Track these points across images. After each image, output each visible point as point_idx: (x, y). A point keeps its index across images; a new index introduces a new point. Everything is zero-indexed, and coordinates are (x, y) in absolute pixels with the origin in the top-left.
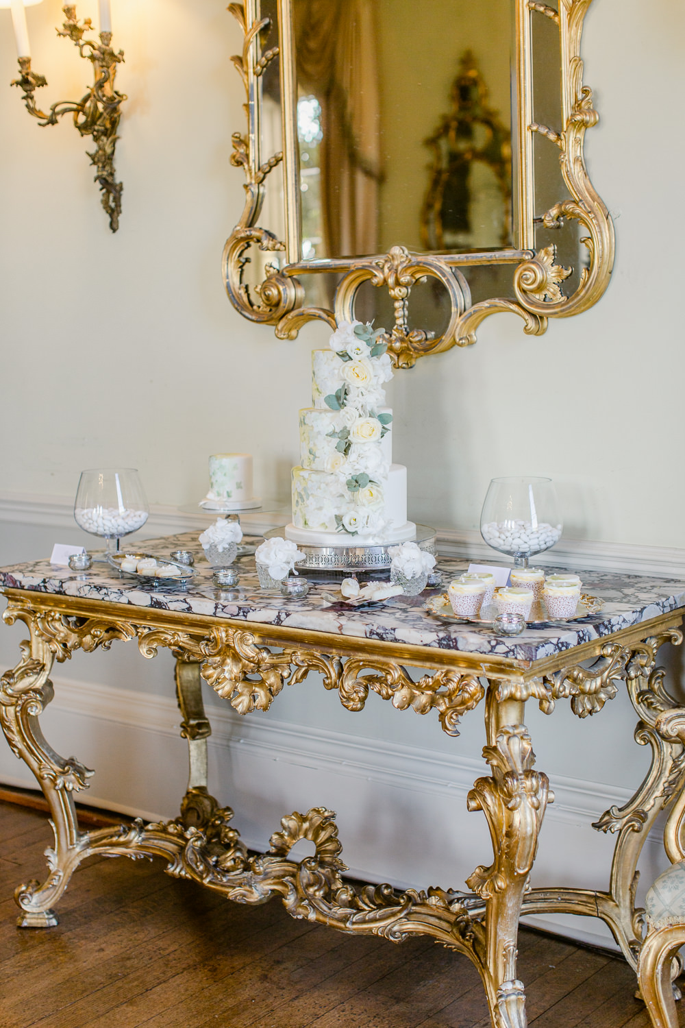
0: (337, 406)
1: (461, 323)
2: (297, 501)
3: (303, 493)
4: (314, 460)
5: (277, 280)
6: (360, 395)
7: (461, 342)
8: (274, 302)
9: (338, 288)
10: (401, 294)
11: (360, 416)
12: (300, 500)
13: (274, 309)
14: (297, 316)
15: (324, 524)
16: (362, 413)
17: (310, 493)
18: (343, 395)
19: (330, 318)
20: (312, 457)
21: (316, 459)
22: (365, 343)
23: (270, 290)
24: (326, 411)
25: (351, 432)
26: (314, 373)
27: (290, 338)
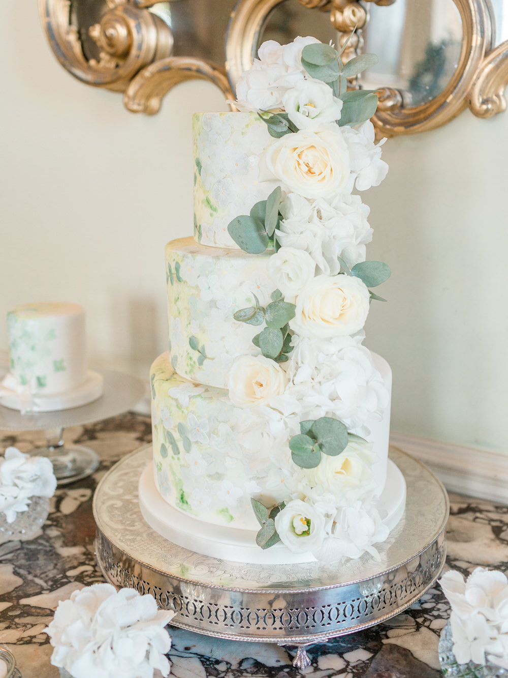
0: (258, 242)
1: (487, 70)
2: (163, 447)
3: (176, 435)
4: (201, 363)
5: (126, 11)
6: (316, 219)
7: (484, 107)
8: (121, 48)
9: (233, 15)
10: (354, 19)
11: (318, 271)
12: (168, 445)
13: (121, 63)
14: (160, 71)
15: (224, 511)
16: (322, 264)
17: (192, 440)
18: (272, 218)
19: (217, 74)
20: (196, 355)
21: (206, 362)
22: (329, 90)
23: (114, 28)
24: (228, 252)
25: (298, 311)
26: (198, 164)
27: (149, 112)
